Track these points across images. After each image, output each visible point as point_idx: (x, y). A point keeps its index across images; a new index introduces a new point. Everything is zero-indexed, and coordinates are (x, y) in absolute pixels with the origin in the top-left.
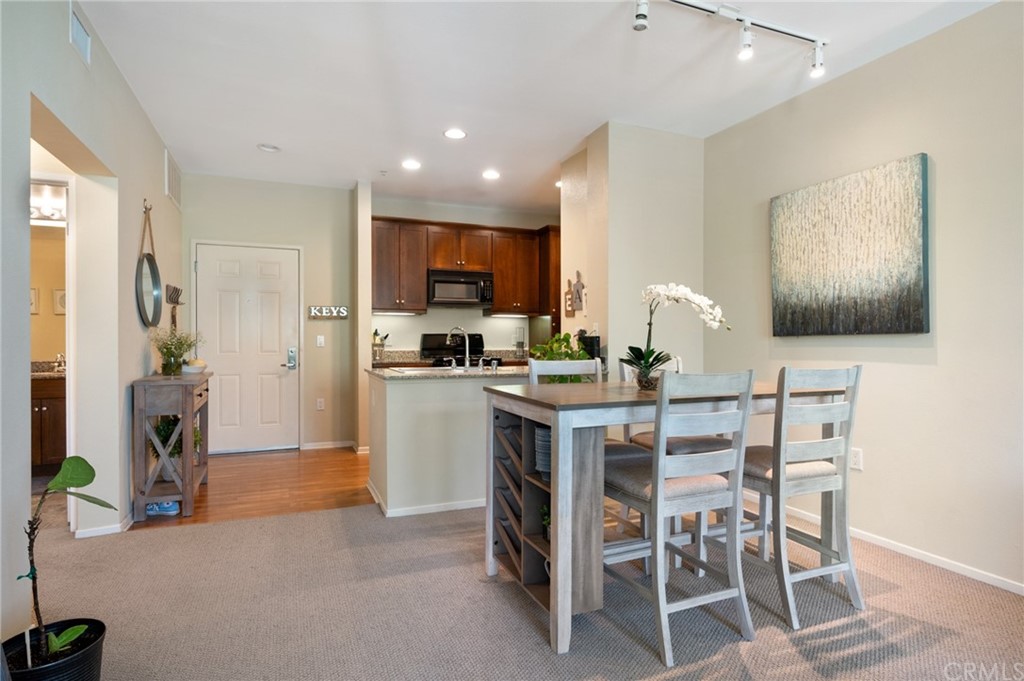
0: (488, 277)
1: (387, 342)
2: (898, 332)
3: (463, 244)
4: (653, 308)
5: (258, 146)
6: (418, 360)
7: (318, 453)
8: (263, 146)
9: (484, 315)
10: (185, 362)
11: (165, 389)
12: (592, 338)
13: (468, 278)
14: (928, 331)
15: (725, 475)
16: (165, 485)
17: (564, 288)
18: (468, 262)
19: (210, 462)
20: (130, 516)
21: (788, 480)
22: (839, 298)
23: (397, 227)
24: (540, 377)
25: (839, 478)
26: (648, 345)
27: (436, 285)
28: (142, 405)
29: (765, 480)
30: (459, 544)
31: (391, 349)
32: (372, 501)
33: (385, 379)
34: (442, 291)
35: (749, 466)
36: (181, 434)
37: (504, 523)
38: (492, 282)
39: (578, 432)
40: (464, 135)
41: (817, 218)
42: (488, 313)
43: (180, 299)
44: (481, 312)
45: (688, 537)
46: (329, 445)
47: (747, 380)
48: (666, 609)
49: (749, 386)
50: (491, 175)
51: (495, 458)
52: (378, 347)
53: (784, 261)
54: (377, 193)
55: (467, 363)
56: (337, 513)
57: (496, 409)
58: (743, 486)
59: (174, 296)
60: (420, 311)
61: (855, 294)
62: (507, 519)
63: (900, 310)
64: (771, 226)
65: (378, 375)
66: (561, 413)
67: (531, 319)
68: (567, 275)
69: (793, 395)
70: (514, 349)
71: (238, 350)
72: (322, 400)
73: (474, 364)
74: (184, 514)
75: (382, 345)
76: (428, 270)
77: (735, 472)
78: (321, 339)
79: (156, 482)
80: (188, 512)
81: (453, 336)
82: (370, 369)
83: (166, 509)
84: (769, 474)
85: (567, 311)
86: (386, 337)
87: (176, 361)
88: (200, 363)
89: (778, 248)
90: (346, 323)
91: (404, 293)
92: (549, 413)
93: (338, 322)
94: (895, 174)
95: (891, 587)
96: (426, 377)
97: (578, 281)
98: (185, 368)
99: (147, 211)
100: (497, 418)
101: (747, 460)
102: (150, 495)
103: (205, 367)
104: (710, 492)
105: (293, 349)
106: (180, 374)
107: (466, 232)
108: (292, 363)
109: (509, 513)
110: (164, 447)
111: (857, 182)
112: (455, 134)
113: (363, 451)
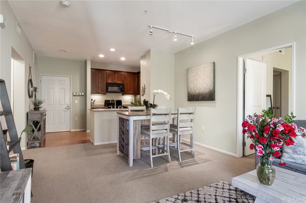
0: (123, 85)
1: (95, 102)
2: (209, 100)
3: (116, 76)
4: (155, 95)
5: (60, 50)
6: (104, 107)
7: (75, 132)
8: (61, 50)
9: (122, 95)
10: (40, 107)
11: (36, 114)
12: (146, 101)
13: (118, 85)
14: (215, 100)
15: (166, 130)
16: (35, 139)
17: (141, 89)
18: (117, 81)
19: (46, 134)
20: (27, 146)
21: (180, 131)
22: (200, 93)
23: (98, 71)
24: (131, 110)
25: (192, 131)
26: (154, 103)
27: (109, 87)
28: (30, 118)
29: (176, 131)
30: (111, 150)
31: (96, 104)
32: (90, 142)
33: (94, 111)
34: (110, 89)
35: (171, 128)
36: (40, 125)
37: (121, 143)
38: (124, 86)
39: (135, 121)
40: (115, 50)
41: (196, 74)
42: (123, 94)
43: (37, 91)
44: (121, 94)
45: (163, 145)
46: (79, 130)
47: (170, 110)
48: (152, 157)
49: (170, 111)
50: (123, 59)
51: (119, 128)
52: (92, 103)
53: (190, 84)
54: (92, 62)
55: (115, 107)
56: (82, 145)
57: (119, 117)
58: (170, 132)
59: (35, 89)
60: (104, 94)
61: (202, 92)
62: (122, 142)
63: (210, 95)
64: (187, 75)
65: (92, 111)
66: (131, 117)
67: (135, 96)
68: (142, 85)
69: (180, 114)
70: (130, 104)
71: (53, 104)
72: (77, 118)
73: (117, 108)
74: (41, 146)
75: (94, 103)
76: (106, 83)
77: (168, 129)
78: (76, 101)
79: (33, 138)
80: (42, 145)
81: (112, 100)
82: (90, 109)
83: (36, 145)
84: (176, 130)
85: (142, 95)
86: (95, 101)
87: (38, 107)
88: (44, 108)
89: (189, 81)
90: (84, 97)
91: (100, 89)
92: (129, 117)
93: (81, 97)
94: (209, 66)
95: (204, 154)
96: (104, 111)
97: (144, 87)
98: (40, 109)
99: (30, 68)
100: (120, 119)
101: (170, 127)
102: (32, 141)
103: (45, 109)
104: (162, 133)
105: (68, 104)
106: (39, 110)
107: (117, 73)
108: (68, 108)
109: (122, 141)
110: (36, 128)
111: (203, 67)
112: (113, 50)
113: (88, 131)
